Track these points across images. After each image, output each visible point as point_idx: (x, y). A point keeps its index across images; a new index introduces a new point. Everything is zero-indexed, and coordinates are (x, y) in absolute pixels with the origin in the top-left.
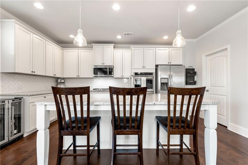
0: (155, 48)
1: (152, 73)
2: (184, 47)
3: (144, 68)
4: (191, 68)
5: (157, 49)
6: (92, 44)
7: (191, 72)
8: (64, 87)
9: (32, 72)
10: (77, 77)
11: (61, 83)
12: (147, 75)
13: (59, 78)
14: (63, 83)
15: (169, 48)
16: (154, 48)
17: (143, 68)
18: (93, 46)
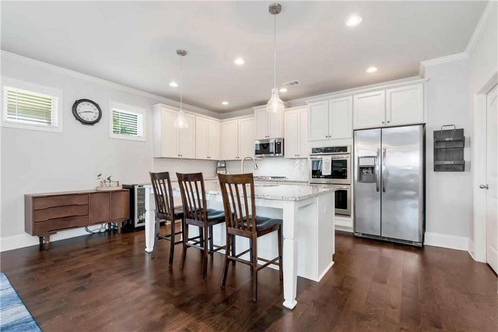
0: (351, 97)
1: (346, 147)
2: (427, 81)
3: (330, 138)
4: (452, 128)
5: (355, 97)
6: (253, 108)
7: (447, 139)
8: (224, 173)
9: (179, 155)
10: (237, 159)
11: (221, 167)
12: (335, 152)
13: (218, 161)
14: (223, 167)
15: (385, 89)
16: (348, 97)
17: (327, 138)
18: (255, 110)
